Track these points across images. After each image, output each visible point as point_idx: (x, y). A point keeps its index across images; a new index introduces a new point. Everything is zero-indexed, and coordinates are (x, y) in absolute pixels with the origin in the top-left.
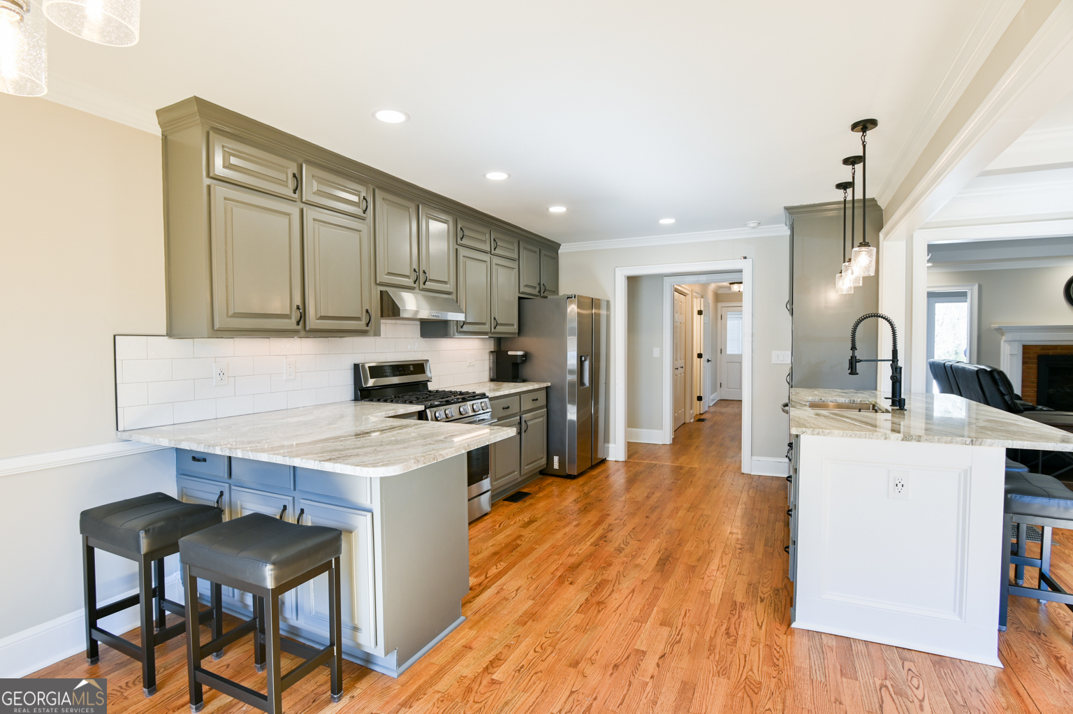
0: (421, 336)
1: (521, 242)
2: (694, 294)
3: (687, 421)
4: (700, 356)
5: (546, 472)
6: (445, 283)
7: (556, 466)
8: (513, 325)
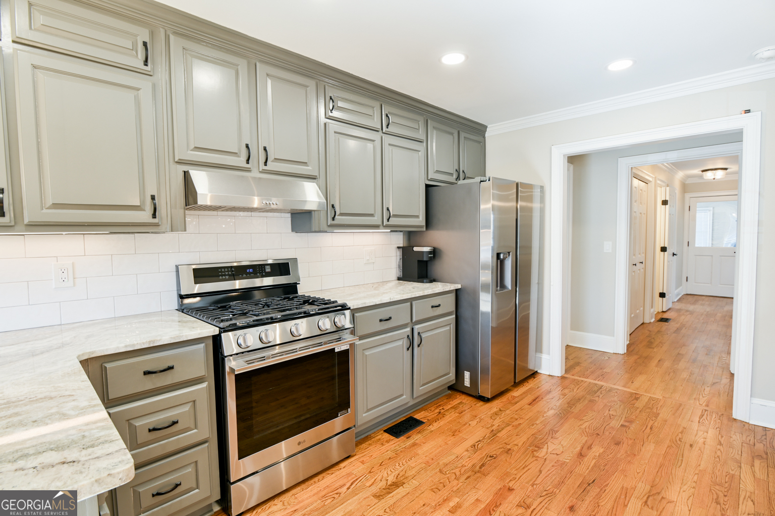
0: (292, 231)
1: (429, 121)
2: (658, 182)
3: (647, 321)
4: (664, 249)
5: (455, 388)
6: (305, 163)
7: (467, 383)
8: (417, 217)
